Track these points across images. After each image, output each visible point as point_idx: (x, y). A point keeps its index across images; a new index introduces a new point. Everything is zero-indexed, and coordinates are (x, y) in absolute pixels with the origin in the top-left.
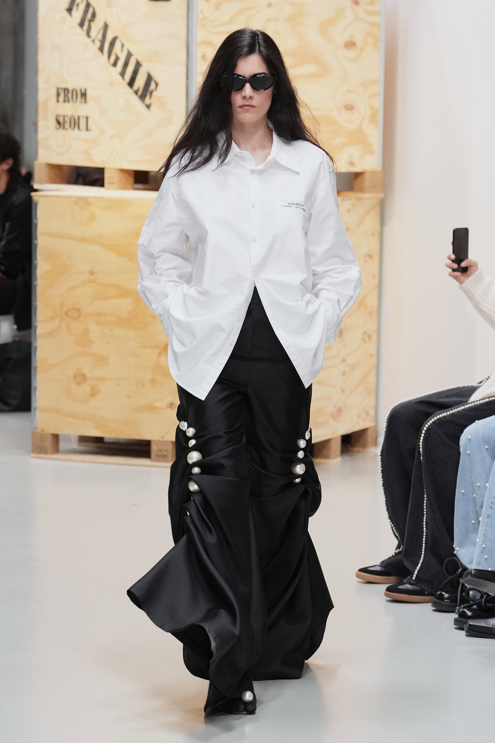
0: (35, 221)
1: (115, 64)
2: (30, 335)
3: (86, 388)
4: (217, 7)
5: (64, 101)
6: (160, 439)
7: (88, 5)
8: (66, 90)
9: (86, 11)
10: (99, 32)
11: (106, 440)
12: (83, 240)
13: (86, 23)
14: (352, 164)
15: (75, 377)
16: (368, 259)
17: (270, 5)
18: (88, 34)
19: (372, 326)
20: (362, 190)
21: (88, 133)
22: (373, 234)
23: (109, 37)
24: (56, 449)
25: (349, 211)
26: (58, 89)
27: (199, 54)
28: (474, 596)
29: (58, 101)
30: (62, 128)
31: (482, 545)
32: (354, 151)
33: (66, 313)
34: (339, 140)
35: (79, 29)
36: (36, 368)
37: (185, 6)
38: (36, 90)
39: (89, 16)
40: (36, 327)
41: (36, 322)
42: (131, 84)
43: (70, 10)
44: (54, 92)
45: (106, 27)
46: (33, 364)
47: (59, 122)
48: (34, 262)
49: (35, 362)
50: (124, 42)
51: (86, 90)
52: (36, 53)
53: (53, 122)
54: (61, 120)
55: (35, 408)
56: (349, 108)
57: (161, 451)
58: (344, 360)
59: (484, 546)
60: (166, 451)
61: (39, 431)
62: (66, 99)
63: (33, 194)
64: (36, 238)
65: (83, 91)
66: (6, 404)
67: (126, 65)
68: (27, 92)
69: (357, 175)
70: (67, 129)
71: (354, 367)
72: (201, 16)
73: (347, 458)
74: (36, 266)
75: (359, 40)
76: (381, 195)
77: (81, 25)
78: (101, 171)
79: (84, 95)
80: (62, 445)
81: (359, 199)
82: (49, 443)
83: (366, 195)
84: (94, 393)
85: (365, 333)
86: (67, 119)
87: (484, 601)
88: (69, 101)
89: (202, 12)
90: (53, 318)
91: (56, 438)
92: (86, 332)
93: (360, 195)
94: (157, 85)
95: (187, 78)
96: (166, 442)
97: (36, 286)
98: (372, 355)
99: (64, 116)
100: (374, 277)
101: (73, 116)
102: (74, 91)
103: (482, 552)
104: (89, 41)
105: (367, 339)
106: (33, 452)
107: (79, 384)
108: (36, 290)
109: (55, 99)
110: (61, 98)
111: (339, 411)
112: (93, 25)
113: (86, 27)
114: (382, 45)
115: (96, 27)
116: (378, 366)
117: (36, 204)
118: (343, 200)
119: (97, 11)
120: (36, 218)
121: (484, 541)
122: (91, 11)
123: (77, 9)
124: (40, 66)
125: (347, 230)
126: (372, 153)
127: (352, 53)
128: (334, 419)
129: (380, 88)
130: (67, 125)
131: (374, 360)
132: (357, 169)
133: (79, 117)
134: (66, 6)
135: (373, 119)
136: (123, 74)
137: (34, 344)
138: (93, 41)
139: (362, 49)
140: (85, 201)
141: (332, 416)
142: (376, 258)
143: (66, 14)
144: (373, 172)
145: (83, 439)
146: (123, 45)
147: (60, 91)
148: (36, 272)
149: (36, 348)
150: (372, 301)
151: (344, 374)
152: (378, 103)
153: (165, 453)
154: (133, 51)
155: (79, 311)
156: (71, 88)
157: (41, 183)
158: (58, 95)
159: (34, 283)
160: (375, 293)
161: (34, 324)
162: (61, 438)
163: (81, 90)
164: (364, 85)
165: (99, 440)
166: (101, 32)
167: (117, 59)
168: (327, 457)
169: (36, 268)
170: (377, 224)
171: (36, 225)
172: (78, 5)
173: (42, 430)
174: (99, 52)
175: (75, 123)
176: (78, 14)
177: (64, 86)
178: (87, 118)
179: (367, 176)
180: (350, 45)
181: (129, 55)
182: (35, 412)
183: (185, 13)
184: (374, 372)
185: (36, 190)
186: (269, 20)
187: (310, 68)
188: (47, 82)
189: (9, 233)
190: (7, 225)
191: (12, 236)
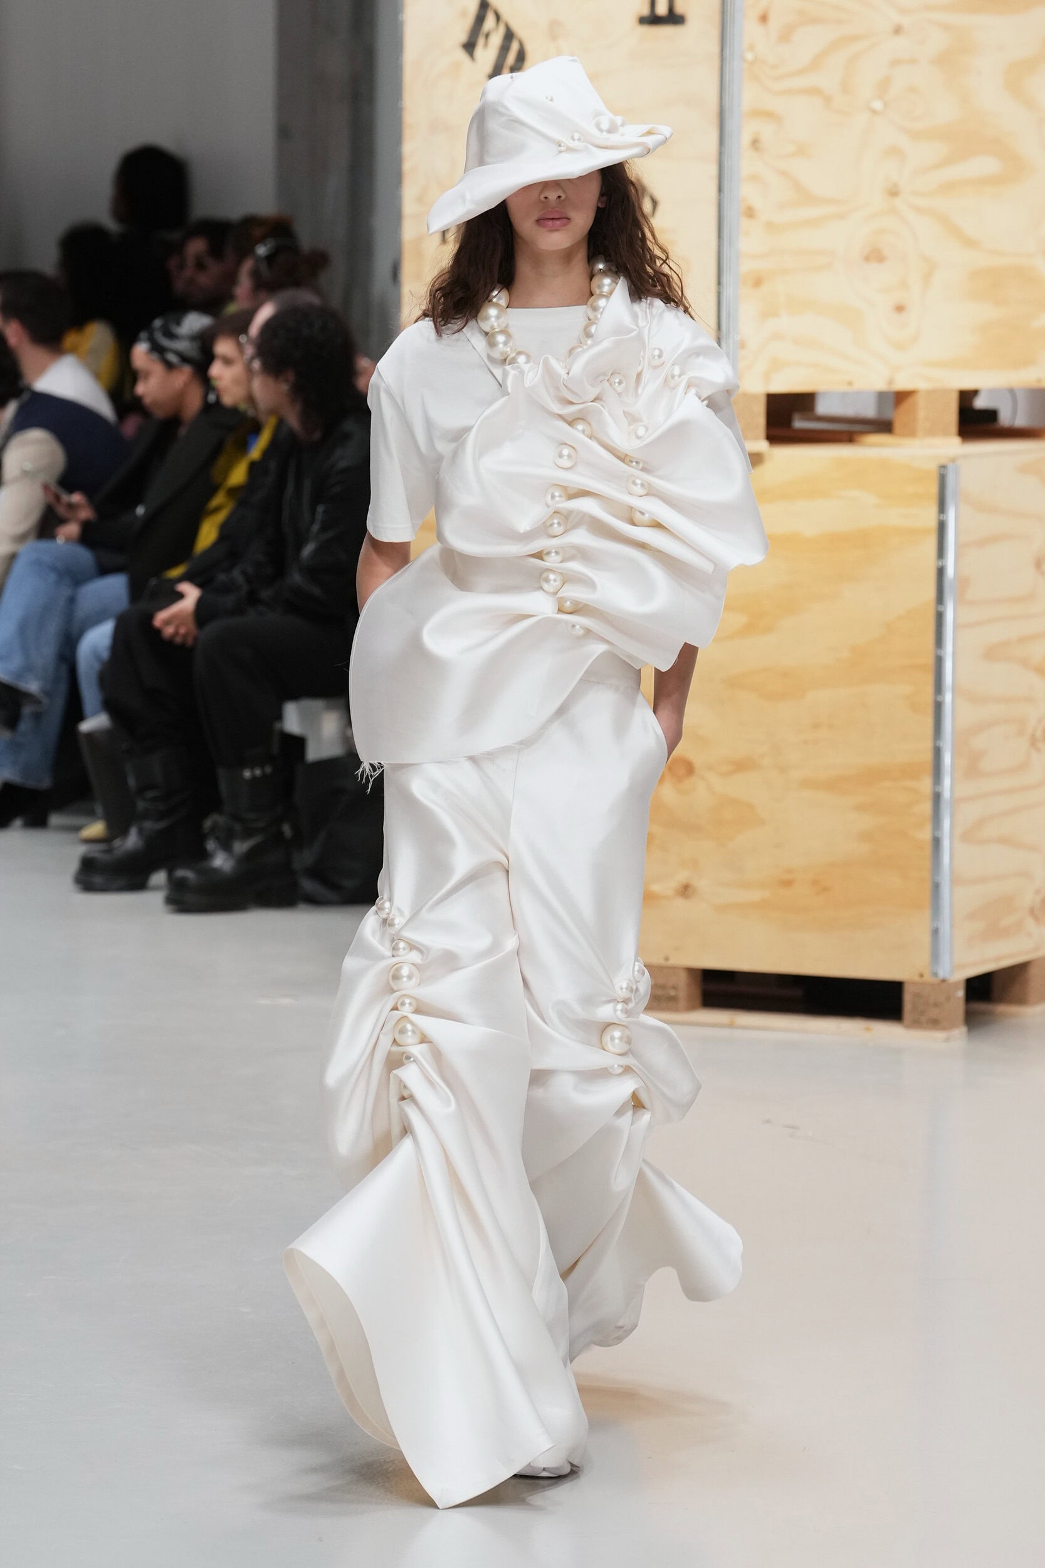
4: (785, 36)
6: (661, 962)
7: (509, 36)
9: (504, 49)
17: (898, 30)
27: (746, 139)
37: (715, 34)
38: (397, 217)
39: (511, 58)
43: (469, 47)
52: (397, 139)
57: (663, 987)
60: (675, 988)
68: (380, 223)
72: (749, 56)
89: (752, 48)
94: (655, 203)
95: (720, 189)
96: (674, 968)
119: (529, 48)
122: (515, 47)
123: (486, 44)
124: (407, 166)
128: (1036, 919)
134: (463, 37)
141: (1032, 911)
143: (462, 55)
153: (672, 993)
168: (1022, 1001)
172: (487, 36)
176: (487, 54)
183: (716, 49)
186: (896, 63)
187: (985, 165)
188: (420, 200)
189: (324, 528)
190: (320, 509)
191: (330, 534)
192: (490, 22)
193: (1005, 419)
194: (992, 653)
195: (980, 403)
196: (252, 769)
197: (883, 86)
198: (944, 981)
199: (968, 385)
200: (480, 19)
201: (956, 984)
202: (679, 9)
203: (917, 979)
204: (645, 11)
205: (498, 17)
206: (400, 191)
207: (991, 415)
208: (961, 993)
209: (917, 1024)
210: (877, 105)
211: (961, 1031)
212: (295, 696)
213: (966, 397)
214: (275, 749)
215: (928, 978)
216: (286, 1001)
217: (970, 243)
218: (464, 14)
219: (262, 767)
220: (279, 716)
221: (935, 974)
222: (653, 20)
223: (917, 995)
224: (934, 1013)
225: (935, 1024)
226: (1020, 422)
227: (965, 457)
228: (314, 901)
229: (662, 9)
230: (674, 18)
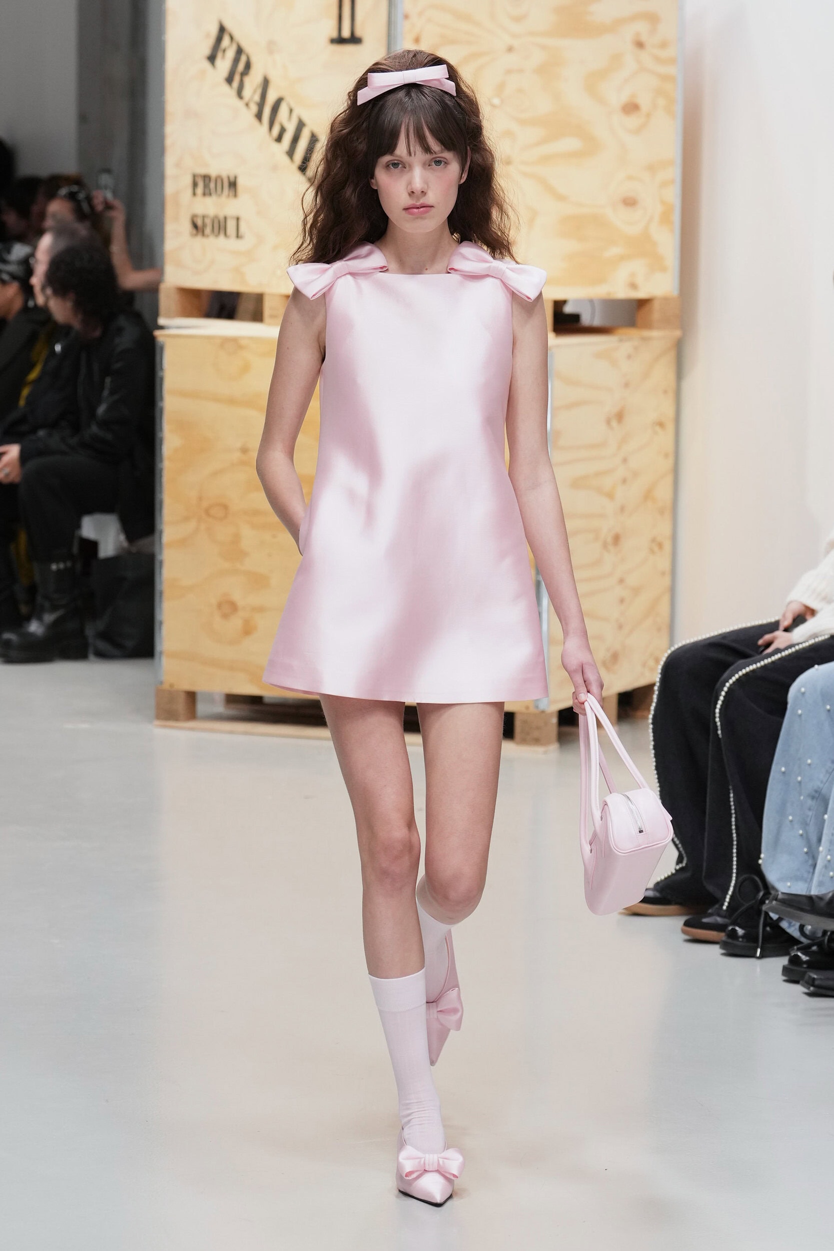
0: (159, 374)
1: (279, 139)
2: (152, 544)
3: (236, 622)
5: (204, 194)
7: (240, 51)
8: (206, 178)
9: (236, 60)
10: (255, 92)
11: (266, 700)
12: (232, 401)
13: (237, 78)
14: (633, 286)
15: (220, 606)
16: (658, 428)
17: (510, 49)
18: (240, 94)
19: (664, 529)
20: (648, 326)
21: (239, 242)
22: (665, 392)
23: (271, 98)
24: (192, 714)
25: (629, 357)
26: (194, 176)
28: (814, 933)
29: (194, 194)
30: (200, 233)
31: (826, 856)
32: (637, 267)
33: (207, 512)
34: (615, 251)
35: (225, 87)
36: (161, 593)
37: (383, 50)
38: (162, 178)
39: (241, 67)
40: (161, 532)
41: (161, 523)
42: (303, 168)
43: (212, 58)
44: (188, 180)
45: (266, 83)
46: (158, 587)
47: (195, 226)
48: (159, 435)
49: (161, 583)
50: (293, 105)
51: (236, 178)
52: (162, 123)
53: (187, 227)
54: (199, 222)
55: (161, 653)
56: (630, 202)
58: (621, 581)
59: (829, 857)
61: (166, 686)
62: (207, 191)
63: (157, 333)
64: (162, 399)
65: (232, 179)
66: (117, 645)
67: (295, 140)
68: (150, 180)
69: (642, 304)
70: (208, 236)
71: (636, 591)
73: (626, 727)
74: (161, 440)
75: (644, 101)
76: (678, 333)
77: (229, 80)
78: (259, 299)
79: (233, 185)
80: (202, 708)
81: (645, 339)
82: (181, 705)
83: (655, 333)
84: (248, 630)
85: (654, 540)
86: (208, 222)
87: (828, 939)
88: (210, 194)
90: (186, 519)
91: (192, 697)
92: (236, 539)
93: (646, 333)
97: (161, 470)
98: (663, 574)
99: (204, 217)
100: (666, 456)
101: (216, 217)
102: (219, 178)
103: (826, 867)
104: (240, 104)
105: (656, 549)
106: (158, 717)
107: (225, 616)
108: (161, 477)
109: (189, 191)
110: (200, 190)
111: (615, 657)
112: (247, 81)
113: (236, 84)
114: (679, 109)
115: (252, 84)
116: (672, 590)
117: (162, 348)
118: (621, 340)
119: (254, 60)
120: (162, 369)
121: (829, 850)
122: (243, 59)
123: (223, 57)
124: (168, 142)
125: (627, 385)
126: (663, 269)
127: (633, 121)
129: (674, 173)
130: (208, 230)
131: (667, 581)
132: (641, 294)
133: (225, 218)
134: (207, 51)
135: (665, 218)
136: (291, 153)
137: (158, 558)
138: (247, 105)
139: (648, 115)
140: (234, 343)
141: (604, 664)
142: (670, 428)
143: (207, 64)
144: (666, 299)
145: (232, 699)
146: (291, 111)
147: (196, 178)
148: (161, 449)
149: (161, 562)
150: (664, 492)
151: (622, 601)
152: (673, 195)
154: (305, 119)
155: (225, 507)
156: (213, 173)
157: (169, 316)
158: (195, 185)
159: (159, 466)
160: (669, 479)
161: (158, 527)
162: (199, 698)
163: (229, 178)
164: (652, 168)
165: (256, 700)
166: (259, 92)
167: (283, 131)
169: (161, 444)
170: (672, 376)
171: (162, 379)
172: (224, 51)
173: (171, 686)
174: (254, 121)
175: (220, 226)
176: (224, 64)
177: (202, 171)
178: (238, 219)
179: (656, 306)
180: (631, 108)
181: (301, 125)
182: (160, 658)
184: (666, 599)
185: (162, 328)
186: (509, 72)
187: (571, 143)
188: (178, 165)
189: (112, 393)
190: (108, 380)
191: (116, 397)
192: (226, 41)
193: (586, 320)
194: (577, 483)
195: (568, 309)
196: (57, 562)
197: (500, 88)
198: (543, 712)
199: (560, 296)
200: (219, 39)
201: (552, 714)
202: (359, 33)
203: (523, 710)
204: (335, 34)
205: (232, 38)
206: (164, 159)
207: (576, 318)
208: (555, 720)
209: (524, 741)
210: (496, 101)
211: (554, 747)
212: (90, 511)
213: (558, 305)
214: (75, 550)
215: (532, 710)
216: (85, 726)
217: (561, 198)
218: (208, 35)
219: (65, 562)
220: (78, 526)
221: (537, 707)
222: (340, 40)
223: (525, 722)
224: (536, 734)
225: (537, 741)
226: (597, 322)
227: (558, 346)
228: (102, 655)
229: (346, 33)
230: (354, 40)
